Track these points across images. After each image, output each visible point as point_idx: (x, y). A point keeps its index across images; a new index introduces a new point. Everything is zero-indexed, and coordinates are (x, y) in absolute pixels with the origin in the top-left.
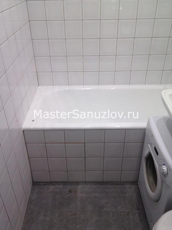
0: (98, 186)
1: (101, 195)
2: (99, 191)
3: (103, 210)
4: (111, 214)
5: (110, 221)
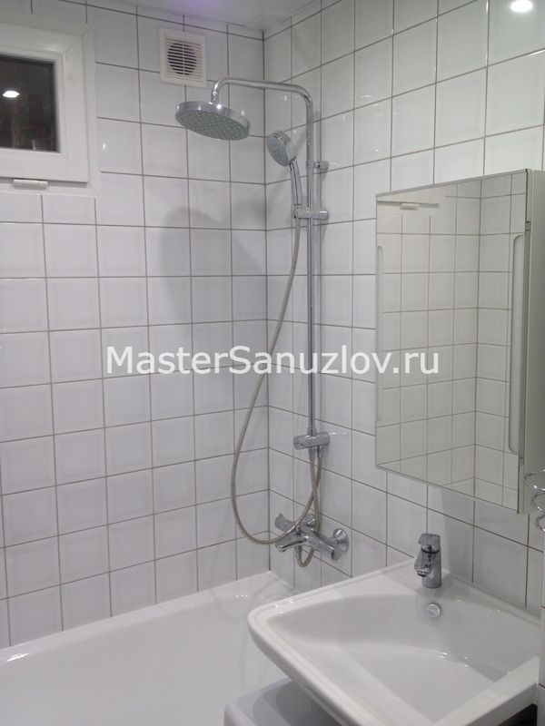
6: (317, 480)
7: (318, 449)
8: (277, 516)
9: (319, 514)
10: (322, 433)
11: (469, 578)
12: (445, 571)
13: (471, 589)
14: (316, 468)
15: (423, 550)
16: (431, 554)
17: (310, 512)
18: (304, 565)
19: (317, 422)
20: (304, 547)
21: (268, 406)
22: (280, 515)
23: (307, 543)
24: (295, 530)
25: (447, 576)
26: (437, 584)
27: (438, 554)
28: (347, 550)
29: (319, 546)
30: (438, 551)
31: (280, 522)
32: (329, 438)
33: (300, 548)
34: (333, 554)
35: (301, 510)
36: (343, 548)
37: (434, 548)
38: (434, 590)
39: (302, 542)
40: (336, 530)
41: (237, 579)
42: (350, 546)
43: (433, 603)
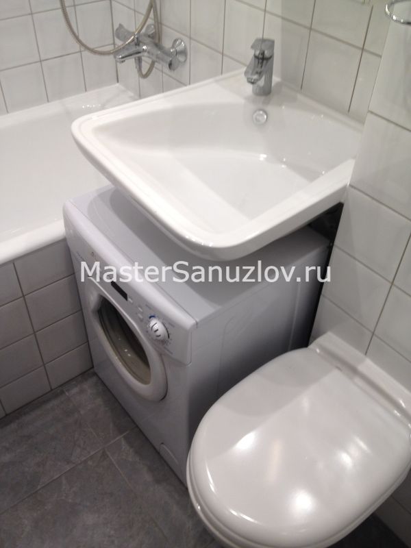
8: (118, 25)
9: (159, 23)
11: (300, 85)
12: (276, 79)
13: (299, 97)
15: (256, 57)
16: (263, 60)
17: (150, 21)
18: (145, 76)
20: (143, 58)
22: (121, 26)
23: (146, 54)
24: (133, 40)
25: (278, 84)
26: (266, 92)
27: (270, 61)
28: (185, 61)
29: (159, 57)
30: (271, 57)
31: (119, 32)
33: (139, 61)
34: (170, 65)
35: (142, 18)
36: (181, 58)
37: (267, 54)
38: (263, 98)
39: (139, 53)
40: (176, 41)
41: (86, 90)
42: (188, 57)
43: (260, 110)
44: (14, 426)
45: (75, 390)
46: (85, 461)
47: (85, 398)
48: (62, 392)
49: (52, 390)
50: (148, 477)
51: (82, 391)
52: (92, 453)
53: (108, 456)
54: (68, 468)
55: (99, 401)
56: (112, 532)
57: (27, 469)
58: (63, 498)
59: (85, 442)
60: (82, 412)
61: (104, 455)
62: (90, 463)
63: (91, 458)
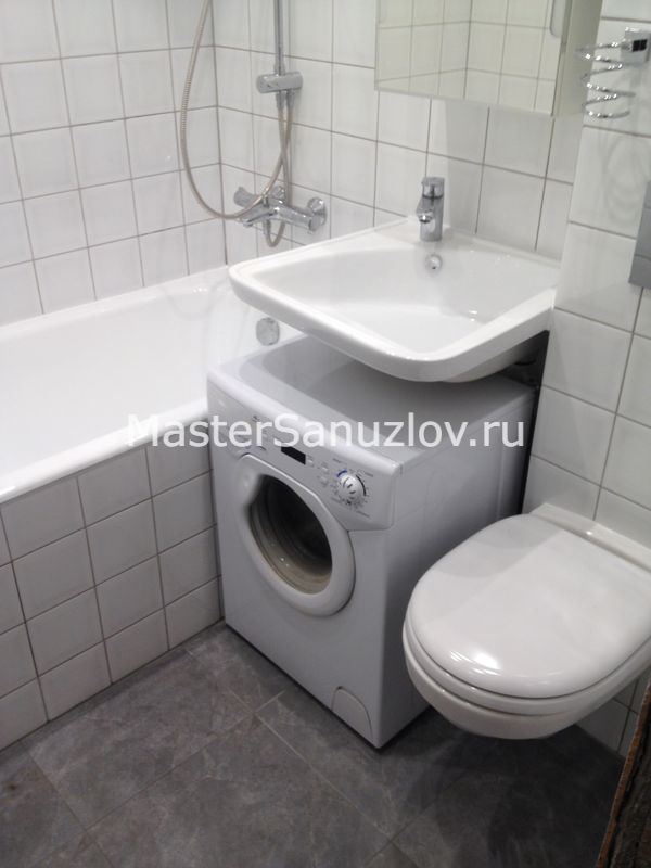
0: (104, 706)
1: (136, 725)
2: (120, 720)
3: (173, 766)
4: (206, 756)
5: (219, 778)
6: (286, 138)
7: (288, 95)
8: (236, 189)
9: (289, 184)
10: (291, 73)
11: (473, 228)
12: (445, 226)
13: (475, 240)
14: (285, 124)
15: (424, 196)
16: (433, 199)
17: (277, 183)
18: (274, 244)
19: (285, 60)
20: (272, 221)
21: (214, 46)
22: (241, 190)
23: (278, 216)
24: (261, 202)
25: (447, 230)
26: (436, 238)
27: (440, 201)
28: (324, 223)
29: (293, 218)
30: (441, 197)
31: (241, 196)
32: (300, 80)
33: (268, 225)
34: (310, 225)
35: (267, 180)
36: (322, 220)
37: (437, 192)
38: (434, 244)
39: (271, 215)
40: (312, 200)
41: (189, 274)
42: (328, 217)
43: (432, 256)
44: (123, 696)
45: (201, 648)
46: (232, 731)
47: (217, 657)
48: (184, 652)
49: (169, 650)
50: (321, 743)
51: (212, 649)
52: (239, 720)
53: (261, 723)
54: (209, 740)
55: (236, 658)
56: (284, 811)
57: (152, 746)
58: (209, 776)
59: (226, 708)
60: (216, 673)
61: (256, 722)
62: (238, 732)
63: (239, 726)
